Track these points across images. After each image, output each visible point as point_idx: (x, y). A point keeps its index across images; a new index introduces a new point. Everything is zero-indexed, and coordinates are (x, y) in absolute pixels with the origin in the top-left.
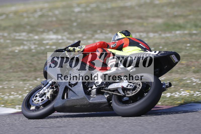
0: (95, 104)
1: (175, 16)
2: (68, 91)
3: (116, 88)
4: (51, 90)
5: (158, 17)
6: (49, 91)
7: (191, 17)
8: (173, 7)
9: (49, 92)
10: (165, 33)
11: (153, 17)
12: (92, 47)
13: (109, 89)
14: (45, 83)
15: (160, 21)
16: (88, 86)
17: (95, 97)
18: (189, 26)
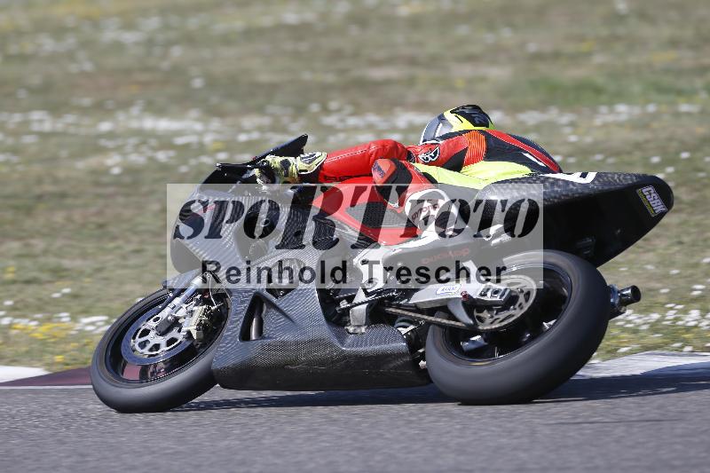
0: (361, 359)
2: (264, 312)
3: (442, 300)
4: (201, 308)
6: (191, 311)
9: (192, 316)
13: (415, 305)
14: (178, 284)
16: (336, 294)
17: (362, 333)
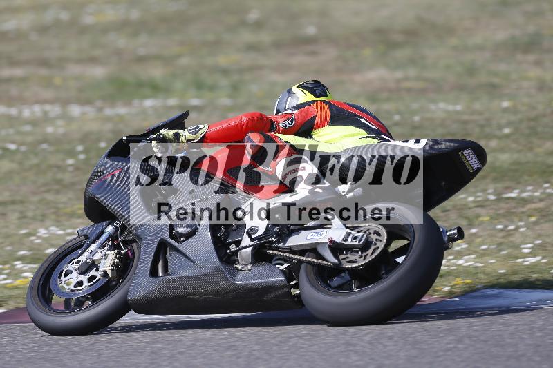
0: (249, 291)
1: (141, 60)
2: (168, 254)
3: (312, 244)
4: (113, 252)
5: (93, 60)
6: (105, 255)
7: (184, 61)
8: (135, 34)
9: (106, 258)
10: (113, 105)
11: (80, 61)
12: (228, 129)
13: (290, 248)
14: (93, 232)
15: (98, 72)
16: (226, 239)
17: (249, 270)
18: (178, 85)
